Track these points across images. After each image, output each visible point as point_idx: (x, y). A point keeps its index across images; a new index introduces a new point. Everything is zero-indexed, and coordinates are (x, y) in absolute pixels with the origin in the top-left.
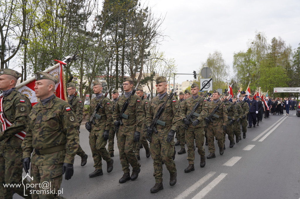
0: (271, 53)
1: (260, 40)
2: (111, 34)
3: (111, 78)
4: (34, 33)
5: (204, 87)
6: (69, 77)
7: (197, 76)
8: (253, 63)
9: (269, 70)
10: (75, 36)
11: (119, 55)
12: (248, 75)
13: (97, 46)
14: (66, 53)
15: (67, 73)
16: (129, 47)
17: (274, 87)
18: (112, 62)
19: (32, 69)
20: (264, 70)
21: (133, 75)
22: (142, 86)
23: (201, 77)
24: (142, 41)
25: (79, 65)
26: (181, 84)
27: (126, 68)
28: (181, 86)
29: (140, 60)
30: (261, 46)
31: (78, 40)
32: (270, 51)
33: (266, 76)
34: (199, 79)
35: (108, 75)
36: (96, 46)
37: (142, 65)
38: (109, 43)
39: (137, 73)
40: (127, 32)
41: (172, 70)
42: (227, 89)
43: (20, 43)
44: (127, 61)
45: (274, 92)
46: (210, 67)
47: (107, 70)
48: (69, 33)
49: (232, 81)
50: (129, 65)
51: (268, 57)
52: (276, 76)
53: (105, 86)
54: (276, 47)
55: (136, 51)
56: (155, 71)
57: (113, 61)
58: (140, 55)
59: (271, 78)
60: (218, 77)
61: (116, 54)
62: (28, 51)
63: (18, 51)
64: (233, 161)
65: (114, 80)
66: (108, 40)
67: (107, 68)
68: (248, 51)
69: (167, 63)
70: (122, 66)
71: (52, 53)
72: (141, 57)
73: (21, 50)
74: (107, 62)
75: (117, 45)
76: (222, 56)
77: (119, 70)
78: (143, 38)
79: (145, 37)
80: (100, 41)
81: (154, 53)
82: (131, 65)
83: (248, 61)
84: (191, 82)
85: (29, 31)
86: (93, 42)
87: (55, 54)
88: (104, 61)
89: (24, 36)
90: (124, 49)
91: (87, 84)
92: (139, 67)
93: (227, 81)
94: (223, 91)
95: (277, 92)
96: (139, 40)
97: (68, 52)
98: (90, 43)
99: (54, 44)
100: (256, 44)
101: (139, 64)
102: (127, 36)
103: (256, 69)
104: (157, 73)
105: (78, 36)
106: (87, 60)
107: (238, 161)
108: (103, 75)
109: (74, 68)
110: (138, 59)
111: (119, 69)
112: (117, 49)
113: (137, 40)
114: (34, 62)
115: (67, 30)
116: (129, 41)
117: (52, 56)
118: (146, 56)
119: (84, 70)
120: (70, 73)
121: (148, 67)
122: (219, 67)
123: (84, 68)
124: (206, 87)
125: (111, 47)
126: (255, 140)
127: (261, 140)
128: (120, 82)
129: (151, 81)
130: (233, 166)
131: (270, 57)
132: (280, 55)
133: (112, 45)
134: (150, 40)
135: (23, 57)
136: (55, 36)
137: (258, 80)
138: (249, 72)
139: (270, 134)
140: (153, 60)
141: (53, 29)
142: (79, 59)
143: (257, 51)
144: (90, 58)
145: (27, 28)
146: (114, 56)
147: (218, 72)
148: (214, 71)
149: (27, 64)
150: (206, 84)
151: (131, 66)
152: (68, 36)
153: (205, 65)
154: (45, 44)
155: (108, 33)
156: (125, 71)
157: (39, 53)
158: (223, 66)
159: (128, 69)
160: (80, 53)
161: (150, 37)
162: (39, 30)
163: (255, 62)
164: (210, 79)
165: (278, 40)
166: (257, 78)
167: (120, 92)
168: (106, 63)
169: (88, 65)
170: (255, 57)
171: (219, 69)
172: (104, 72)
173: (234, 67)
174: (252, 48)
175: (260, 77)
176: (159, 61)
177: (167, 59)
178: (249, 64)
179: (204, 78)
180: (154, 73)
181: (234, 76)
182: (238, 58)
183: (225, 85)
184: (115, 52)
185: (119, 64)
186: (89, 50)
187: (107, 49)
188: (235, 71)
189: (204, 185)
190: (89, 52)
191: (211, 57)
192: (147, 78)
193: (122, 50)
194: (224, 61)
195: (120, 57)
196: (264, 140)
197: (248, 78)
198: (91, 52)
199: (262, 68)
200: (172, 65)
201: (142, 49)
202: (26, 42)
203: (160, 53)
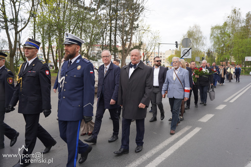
0: (244, 26)
1: (235, 15)
2: (106, 8)
3: (105, 46)
4: (42, 8)
5: (184, 55)
7: (178, 45)
8: (228, 35)
9: (242, 41)
10: (76, 10)
11: (113, 27)
12: (223, 45)
13: (94, 19)
14: (68, 25)
16: (121, 20)
17: (246, 56)
18: (106, 33)
19: (40, 38)
20: (238, 41)
21: (124, 44)
23: (181, 47)
24: (132, 15)
25: (78, 35)
26: (165, 52)
27: (118, 38)
28: (164, 54)
29: (130, 32)
30: (236, 20)
31: (78, 14)
32: (243, 24)
33: (239, 46)
34: (180, 49)
35: (103, 44)
37: (132, 36)
38: (104, 16)
39: (128, 42)
40: (119, 7)
41: (157, 41)
42: (204, 58)
43: (30, 16)
44: (119, 32)
45: (246, 60)
46: (190, 38)
47: (102, 40)
48: (70, 8)
49: (209, 50)
50: (121, 36)
51: (242, 30)
52: (248, 46)
53: (100, 53)
54: (249, 21)
55: (127, 24)
56: (143, 41)
57: (107, 32)
58: (130, 27)
59: (243, 48)
60: (196, 47)
61: (110, 26)
62: (36, 23)
63: (28, 23)
64: (206, 118)
65: (108, 48)
67: (102, 38)
70: (114, 36)
71: (56, 25)
72: (131, 29)
73: (31, 22)
74: (102, 32)
75: (111, 19)
76: (200, 29)
77: (113, 40)
78: (133, 12)
80: (97, 15)
81: (142, 26)
82: (122, 36)
83: (223, 33)
84: (173, 51)
85: (37, 6)
86: (91, 15)
87: (59, 26)
88: (100, 32)
89: (33, 10)
90: (116, 22)
91: (86, 52)
92: (129, 38)
93: (204, 50)
94: (200, 59)
95: (248, 61)
97: (70, 24)
98: (88, 16)
99: (58, 18)
100: (232, 18)
101: (129, 35)
102: (120, 11)
103: (230, 40)
104: (145, 43)
105: (78, 11)
106: (85, 31)
107: (211, 118)
108: (99, 44)
110: (128, 31)
112: (111, 22)
113: (128, 14)
114: (42, 33)
115: (69, 5)
116: (121, 15)
117: (56, 27)
118: (135, 28)
121: (136, 37)
122: (198, 38)
124: (186, 55)
125: (105, 20)
126: (226, 101)
127: (232, 101)
128: (113, 50)
129: (139, 49)
130: (207, 122)
131: (244, 30)
133: (106, 18)
134: (139, 14)
135: (33, 28)
136: (59, 11)
137: (231, 50)
138: (224, 43)
140: (141, 31)
141: (57, 4)
142: (79, 30)
143: (232, 24)
144: (88, 30)
145: (36, 4)
147: (196, 42)
148: (193, 42)
149: (36, 34)
150: (186, 52)
151: (122, 37)
152: (69, 11)
153: (186, 36)
154: (51, 17)
155: (103, 8)
156: (117, 41)
157: (46, 25)
158: (201, 37)
159: (120, 39)
160: (80, 25)
161: (139, 11)
162: (46, 5)
163: (230, 34)
164: (190, 48)
166: (231, 48)
167: (113, 59)
168: (101, 34)
169: (86, 35)
170: (230, 30)
171: (197, 40)
172: (99, 41)
173: (210, 38)
174: (228, 22)
175: (233, 47)
176: (146, 33)
177: (153, 30)
178: (224, 35)
179: (184, 47)
180: (142, 43)
181: (211, 46)
182: (214, 31)
183: (203, 54)
184: (109, 24)
185: (112, 35)
186: (87, 23)
187: (102, 22)
188: (211, 42)
189: (182, 137)
190: (87, 24)
191: (191, 30)
192: (135, 47)
193: (115, 23)
194: (202, 33)
195: (113, 28)
196: (235, 101)
197: (222, 48)
198: (88, 24)
199: (236, 39)
200: (157, 36)
201: (132, 21)
202: (35, 16)
203: (147, 26)
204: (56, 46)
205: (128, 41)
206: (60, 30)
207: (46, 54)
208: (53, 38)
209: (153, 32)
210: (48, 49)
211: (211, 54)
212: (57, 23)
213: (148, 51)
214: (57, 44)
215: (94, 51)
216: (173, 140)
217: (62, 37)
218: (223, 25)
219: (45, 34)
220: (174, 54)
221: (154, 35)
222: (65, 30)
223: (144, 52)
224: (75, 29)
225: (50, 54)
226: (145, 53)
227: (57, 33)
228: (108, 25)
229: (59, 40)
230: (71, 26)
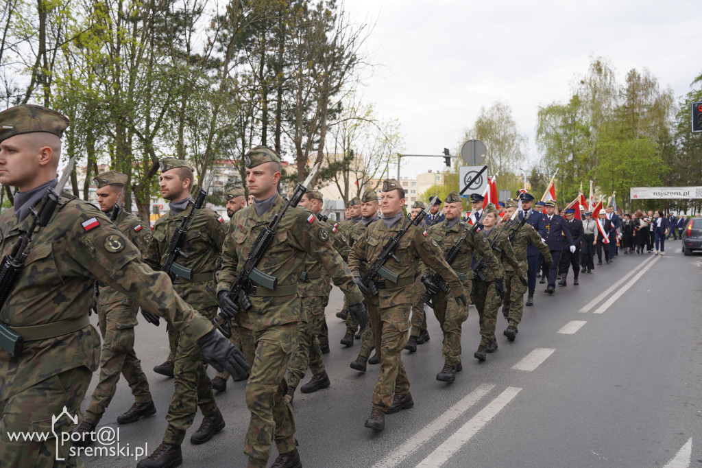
0: (624, 107)
1: (600, 76)
2: (250, 59)
4: (67, 59)
5: (467, 187)
6: (151, 164)
7: (451, 160)
8: (583, 130)
9: (620, 146)
10: (166, 65)
11: (270, 109)
12: (570, 158)
13: (216, 90)
14: (143, 105)
15: (145, 155)
16: (292, 92)
17: (632, 187)
18: (252, 128)
20: (609, 146)
21: (301, 159)
22: (323, 183)
23: (461, 163)
24: (324, 76)
25: (174, 134)
26: (415, 179)
27: (287, 142)
28: (414, 183)
29: (318, 123)
30: (602, 89)
31: (171, 76)
32: (622, 102)
33: (613, 159)
34: (456, 168)
36: (213, 89)
37: (323, 135)
38: (245, 81)
39: (313, 152)
40: (286, 55)
41: (392, 147)
43: (33, 81)
44: (287, 124)
45: (632, 198)
46: (481, 139)
47: (241, 146)
48: (149, 58)
49: (534, 172)
50: (292, 135)
51: (618, 116)
52: (636, 159)
53: (236, 183)
54: (636, 92)
55: (310, 102)
56: (354, 149)
57: (255, 126)
58: (318, 111)
59: (623, 166)
60: (501, 162)
61: (261, 108)
62: (52, 100)
64: (534, 360)
66: (244, 76)
67: (240, 141)
68: (571, 101)
69: (382, 130)
70: (275, 137)
71: (110, 105)
72: (320, 115)
73: (37, 99)
74: (241, 126)
75: (264, 87)
76: (511, 115)
78: (326, 70)
79: (330, 67)
80: (225, 77)
81: (351, 106)
82: (296, 134)
83: (571, 126)
84: (438, 175)
85: (55, 52)
86: (207, 78)
87: (116, 109)
88: (234, 124)
89: (42, 63)
90: (279, 96)
92: (316, 139)
93: (523, 172)
94: (512, 195)
95: (638, 198)
96: (315, 75)
97: (148, 104)
98: (201, 81)
99: (116, 85)
100: (590, 85)
101: (316, 132)
102: (288, 65)
103: (590, 143)
104: (359, 153)
105: (171, 66)
106: (193, 123)
107: (546, 360)
108: (231, 158)
109: (163, 143)
110: (314, 120)
111: (269, 144)
112: (265, 97)
113: (312, 76)
115: (146, 50)
116: (293, 78)
117: (109, 113)
118: (333, 113)
119: (186, 146)
120: (153, 154)
121: (336, 139)
122: (505, 139)
123: (186, 141)
124: (474, 185)
125: (249, 91)
126: (585, 309)
127: (600, 310)
129: (344, 172)
130: (535, 370)
131: (623, 116)
132: (645, 110)
133: (252, 87)
134: (343, 74)
136: (116, 66)
137: (593, 169)
138: (573, 152)
139: (623, 295)
140: (349, 121)
141: (113, 48)
142: (175, 121)
143: (593, 101)
144: (199, 118)
145: (50, 46)
146: (256, 114)
147: (501, 150)
148: (492, 149)
150: (472, 178)
151: (296, 137)
152: (147, 66)
153: (471, 134)
154: (93, 85)
155: (242, 58)
156: (282, 149)
157: (79, 106)
158: (513, 137)
159: (290, 144)
160: (177, 106)
161: (343, 67)
162: (79, 51)
163: (588, 128)
164: (482, 167)
165: (642, 77)
166: (592, 166)
168: (238, 131)
169: (195, 135)
170: (589, 116)
171: (504, 144)
172: (233, 151)
173: (537, 139)
174: (582, 95)
175: (599, 162)
176: (362, 125)
177: (383, 119)
178: (573, 131)
179: (469, 165)
180: (351, 153)
181: (539, 160)
182: (547, 119)
183: (518, 182)
184: (258, 103)
185: (268, 133)
186: (198, 99)
187: (240, 97)
188: (540, 149)
189: (469, 414)
190: (199, 103)
191: (486, 116)
192: (334, 164)
193: (276, 99)
194: (516, 126)
195: (272, 115)
196: (607, 309)
197: (570, 165)
198: (202, 104)
199: (604, 141)
200: (393, 134)
201: (324, 95)
202: (47, 80)
203: (365, 106)
204: (110, 165)
205: (314, 150)
206: (121, 121)
207: (81, 186)
208: (102, 143)
209: (383, 123)
210: (86, 173)
211: (541, 181)
212: (113, 100)
213: (370, 176)
214: (112, 158)
215: (218, 176)
216: (444, 425)
217: (127, 141)
218: (570, 103)
219: (78, 132)
220: (440, 182)
221: (384, 133)
222: (135, 121)
223: (358, 180)
224: (164, 116)
225: (92, 187)
226: (360, 182)
227: (112, 128)
228: (258, 106)
229: (118, 148)
230: (151, 111)
